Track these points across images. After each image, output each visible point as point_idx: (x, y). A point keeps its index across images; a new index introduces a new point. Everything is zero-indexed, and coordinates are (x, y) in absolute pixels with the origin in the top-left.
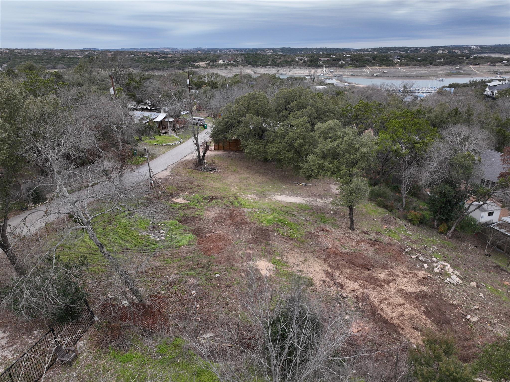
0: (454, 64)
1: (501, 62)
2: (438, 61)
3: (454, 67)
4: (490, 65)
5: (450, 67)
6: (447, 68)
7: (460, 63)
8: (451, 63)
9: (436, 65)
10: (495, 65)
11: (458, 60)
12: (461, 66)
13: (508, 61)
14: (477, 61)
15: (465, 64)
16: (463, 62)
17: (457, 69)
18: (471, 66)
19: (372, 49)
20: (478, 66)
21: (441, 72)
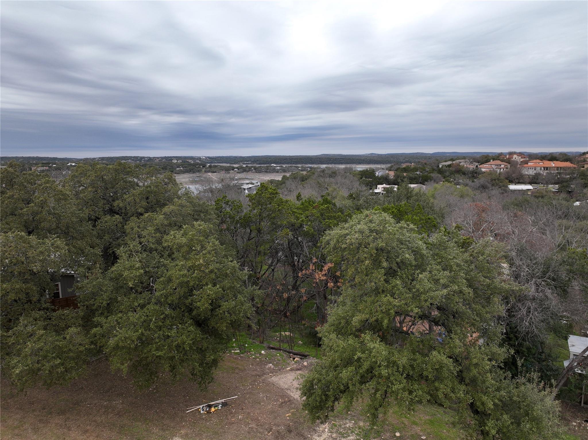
0: (194, 172)
1: (233, 170)
2: (178, 169)
3: (194, 175)
4: (225, 173)
5: (191, 175)
6: (188, 176)
7: (199, 171)
8: (190, 171)
9: (178, 174)
10: (229, 173)
11: (196, 168)
12: (200, 174)
13: (238, 169)
14: (213, 169)
15: (203, 172)
16: (201, 171)
17: (197, 176)
18: (210, 174)
19: (100, 158)
20: (215, 174)
21: (184, 180)
